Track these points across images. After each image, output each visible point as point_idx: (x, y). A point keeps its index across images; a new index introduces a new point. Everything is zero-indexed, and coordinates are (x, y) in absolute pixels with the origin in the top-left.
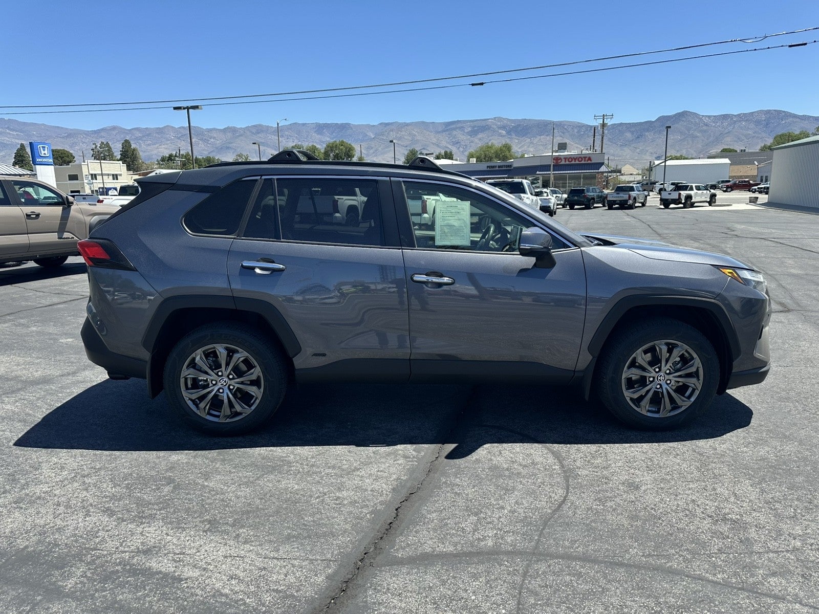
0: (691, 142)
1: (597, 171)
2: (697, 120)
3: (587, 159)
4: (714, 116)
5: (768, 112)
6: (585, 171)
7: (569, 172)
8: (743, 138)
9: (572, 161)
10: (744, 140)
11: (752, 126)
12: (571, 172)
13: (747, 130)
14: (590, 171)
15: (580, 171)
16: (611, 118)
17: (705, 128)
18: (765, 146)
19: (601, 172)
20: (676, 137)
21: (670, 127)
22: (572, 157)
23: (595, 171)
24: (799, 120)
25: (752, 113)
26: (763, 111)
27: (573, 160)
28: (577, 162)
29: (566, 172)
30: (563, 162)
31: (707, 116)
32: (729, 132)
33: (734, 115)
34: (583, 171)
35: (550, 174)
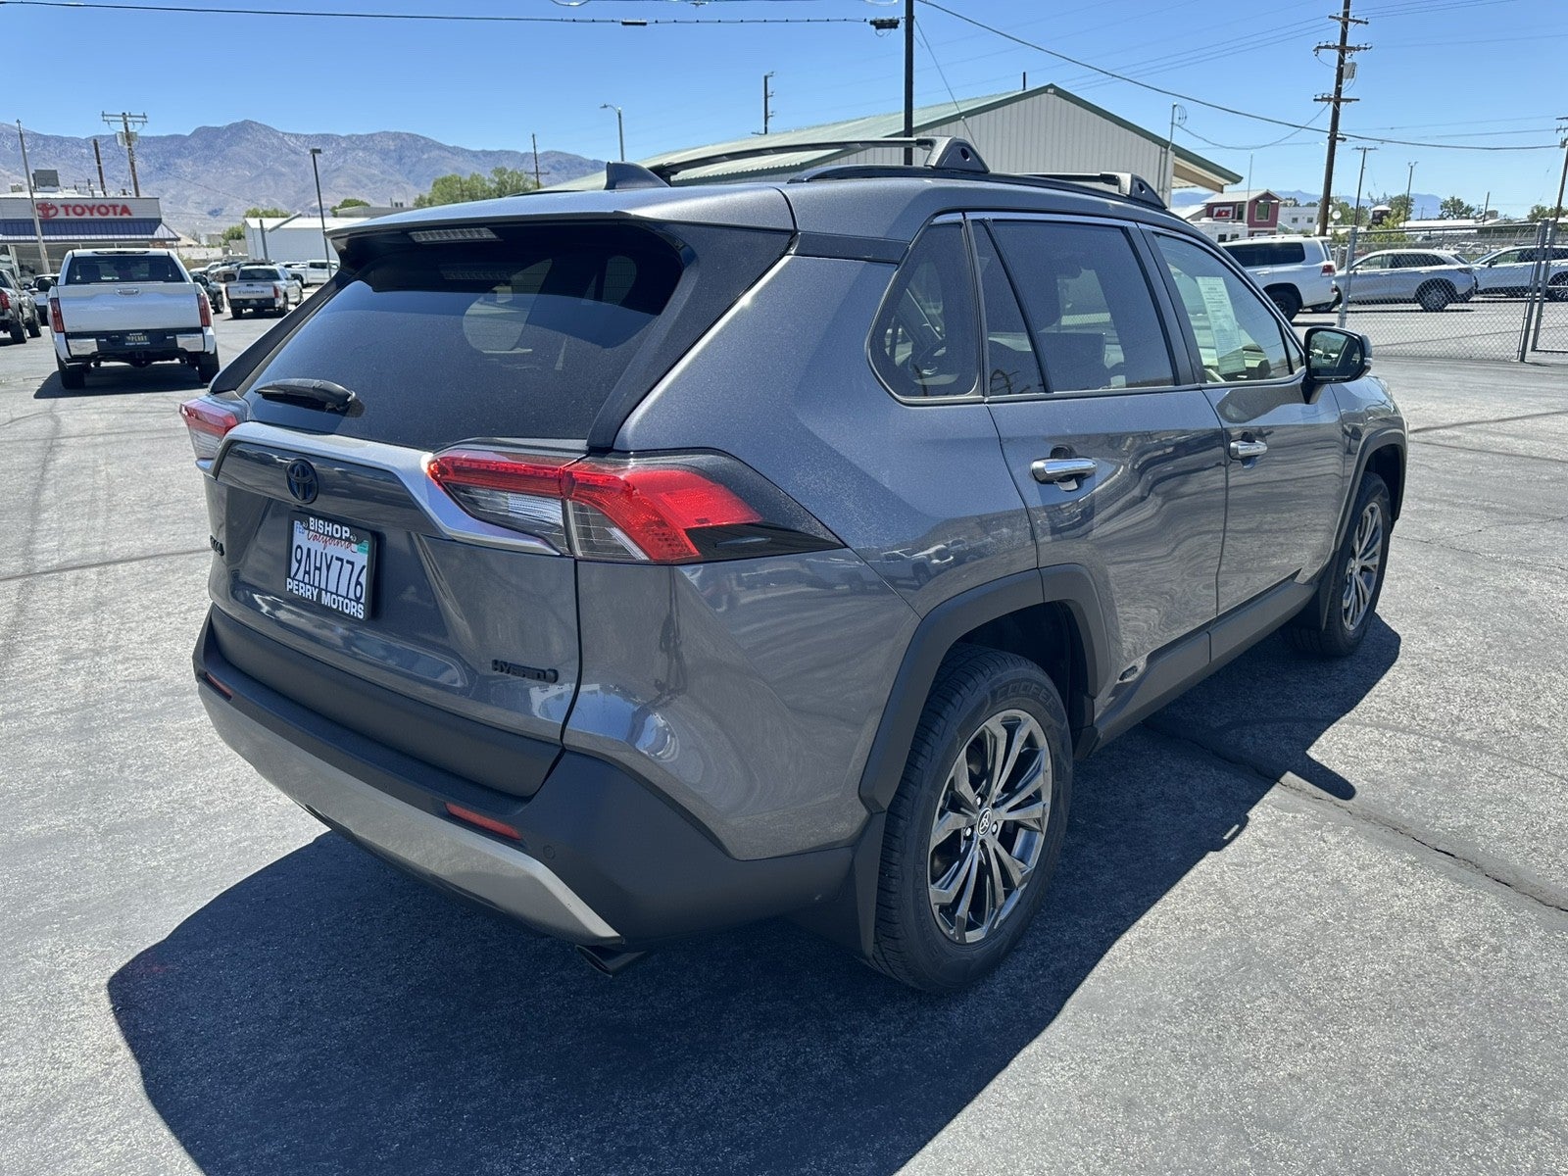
0: (272, 184)
1: (150, 237)
2: (275, 141)
3: (119, 210)
4: (306, 136)
5: (397, 136)
6: (122, 237)
7: (82, 237)
8: (365, 181)
9: (83, 213)
10: (366, 185)
11: (376, 159)
12: (88, 237)
13: (368, 167)
14: (133, 237)
15: (110, 237)
16: (143, 122)
17: (293, 157)
18: (421, 198)
19: (159, 240)
20: (240, 172)
21: (319, 151)
22: (82, 203)
23: (144, 237)
24: (449, 155)
25: (372, 135)
26: (388, 132)
27: (87, 211)
28: (97, 216)
29: (76, 237)
30: (61, 215)
31: (292, 134)
32: (338, 169)
33: (342, 137)
34: (116, 237)
35: (36, 241)
